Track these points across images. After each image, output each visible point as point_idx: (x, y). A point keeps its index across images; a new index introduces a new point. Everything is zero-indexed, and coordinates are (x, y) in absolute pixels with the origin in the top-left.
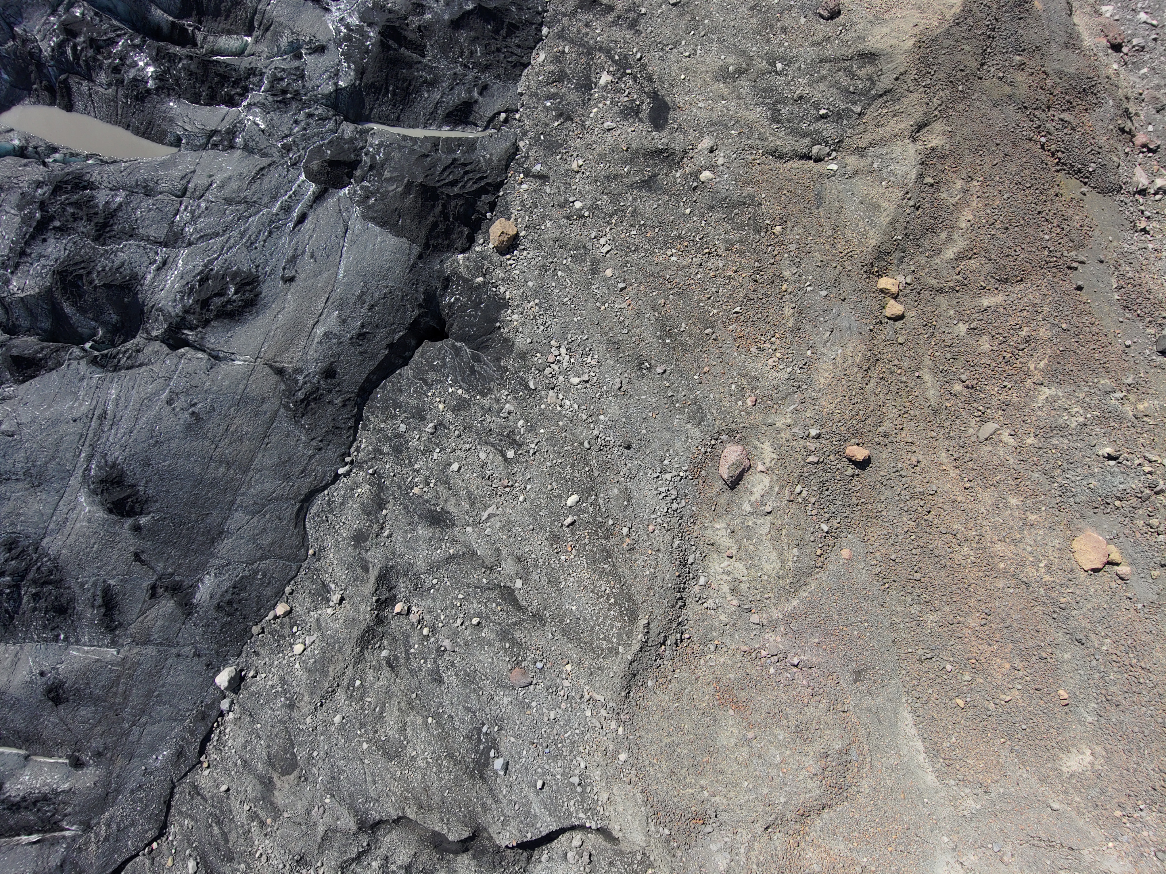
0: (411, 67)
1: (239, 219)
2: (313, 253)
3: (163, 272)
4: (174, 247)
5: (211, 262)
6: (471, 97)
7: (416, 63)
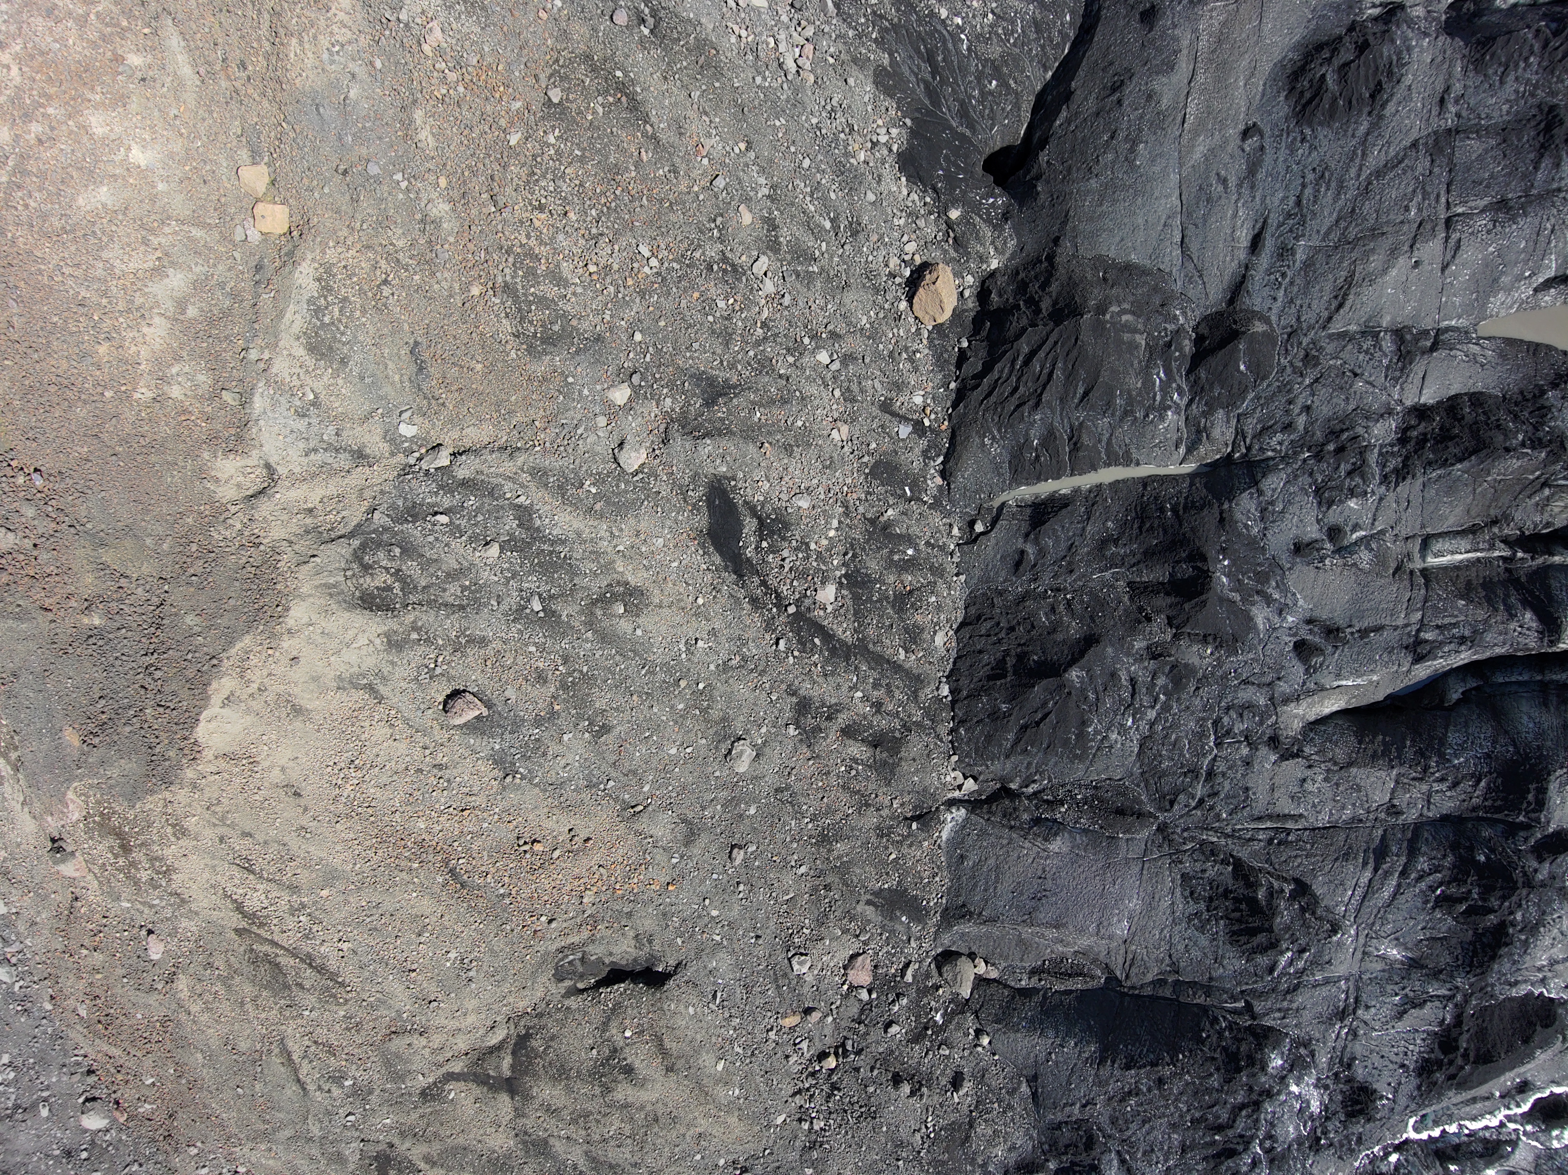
0: (1145, 553)
1: (1353, 210)
2: (1226, 187)
3: (1440, 87)
4: (1435, 133)
5: (1374, 126)
6: (1036, 542)
7: (1139, 562)
